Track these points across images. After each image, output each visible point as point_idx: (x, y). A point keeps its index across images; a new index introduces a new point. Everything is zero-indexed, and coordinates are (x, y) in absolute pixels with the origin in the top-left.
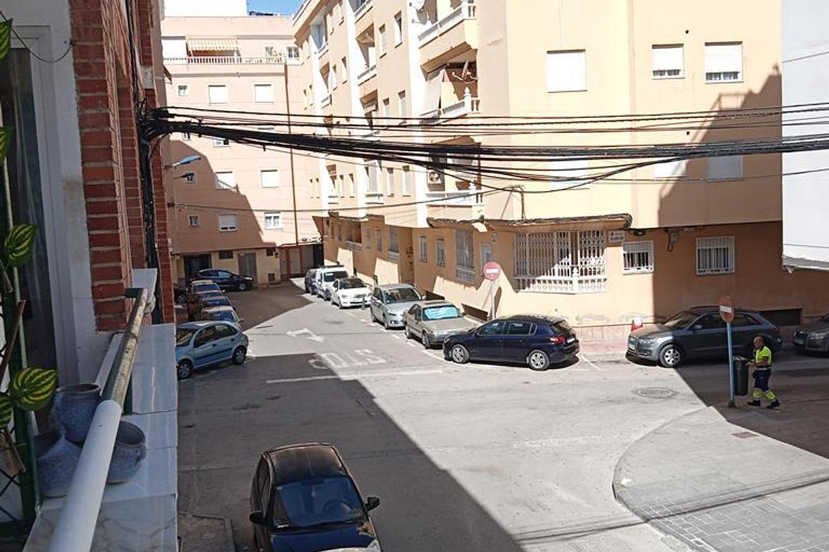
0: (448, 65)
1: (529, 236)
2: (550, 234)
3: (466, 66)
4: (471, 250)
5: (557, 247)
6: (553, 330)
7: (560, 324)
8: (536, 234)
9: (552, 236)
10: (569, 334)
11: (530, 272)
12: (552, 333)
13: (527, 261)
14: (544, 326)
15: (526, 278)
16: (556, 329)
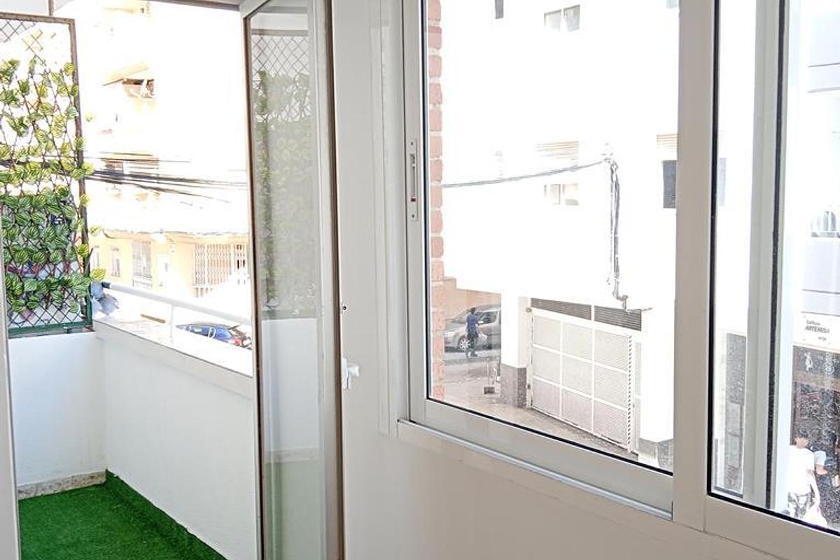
0: (125, 80)
1: (208, 247)
2: (228, 246)
3: (145, 83)
4: (149, 259)
5: (234, 258)
6: (230, 333)
7: (237, 328)
8: (214, 245)
9: (230, 248)
10: (245, 337)
11: (209, 281)
12: (230, 336)
13: (206, 271)
14: (222, 330)
15: (204, 287)
16: (234, 333)
